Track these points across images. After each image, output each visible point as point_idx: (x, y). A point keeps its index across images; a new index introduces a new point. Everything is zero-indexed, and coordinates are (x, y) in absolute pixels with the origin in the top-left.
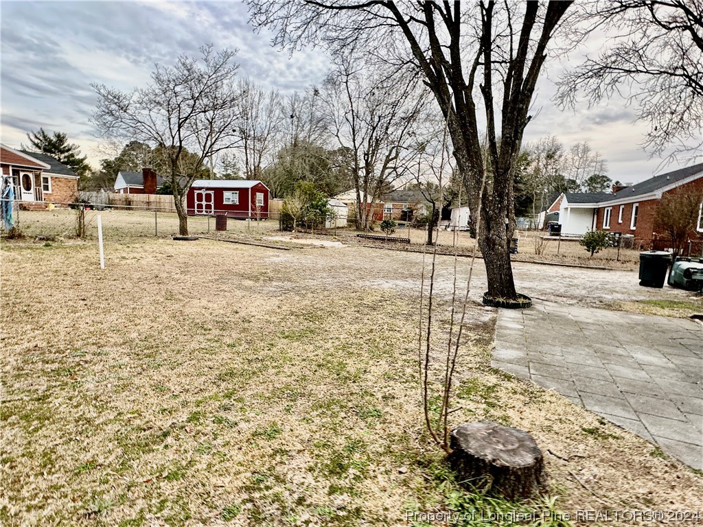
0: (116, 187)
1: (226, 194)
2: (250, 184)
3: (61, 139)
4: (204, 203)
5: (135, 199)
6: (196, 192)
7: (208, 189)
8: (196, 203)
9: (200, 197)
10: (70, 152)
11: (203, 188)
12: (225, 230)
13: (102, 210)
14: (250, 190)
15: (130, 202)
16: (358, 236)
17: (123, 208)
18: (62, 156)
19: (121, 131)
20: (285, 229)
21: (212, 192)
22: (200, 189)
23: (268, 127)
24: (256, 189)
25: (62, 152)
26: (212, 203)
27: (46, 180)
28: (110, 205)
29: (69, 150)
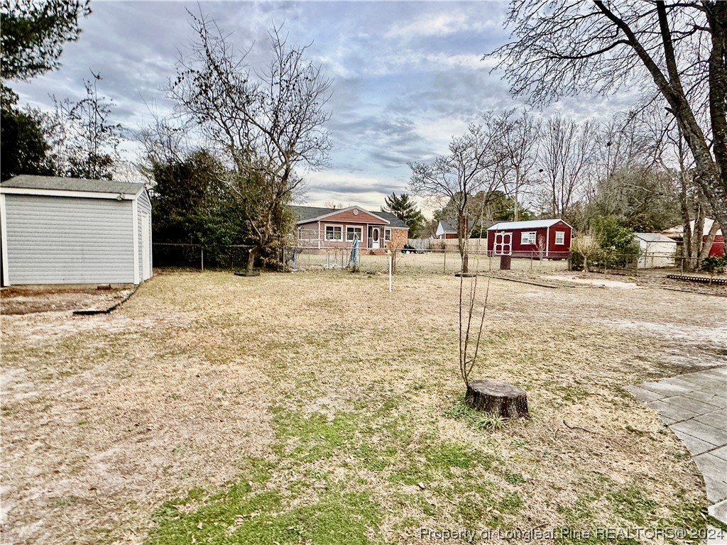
0: (437, 234)
1: (524, 235)
2: (548, 223)
3: (405, 198)
4: (503, 244)
5: (449, 243)
6: (497, 234)
7: (506, 231)
8: (495, 244)
9: (499, 238)
10: (410, 208)
11: (502, 230)
12: (509, 269)
13: (422, 253)
14: (548, 229)
15: (444, 246)
16: (668, 277)
17: (438, 252)
18: (405, 212)
19: (427, 192)
20: (574, 269)
21: (510, 234)
22: (500, 231)
23: (580, 160)
24: (554, 228)
25: (405, 209)
26: (510, 244)
27: (388, 232)
28: (430, 249)
29: (410, 206)
